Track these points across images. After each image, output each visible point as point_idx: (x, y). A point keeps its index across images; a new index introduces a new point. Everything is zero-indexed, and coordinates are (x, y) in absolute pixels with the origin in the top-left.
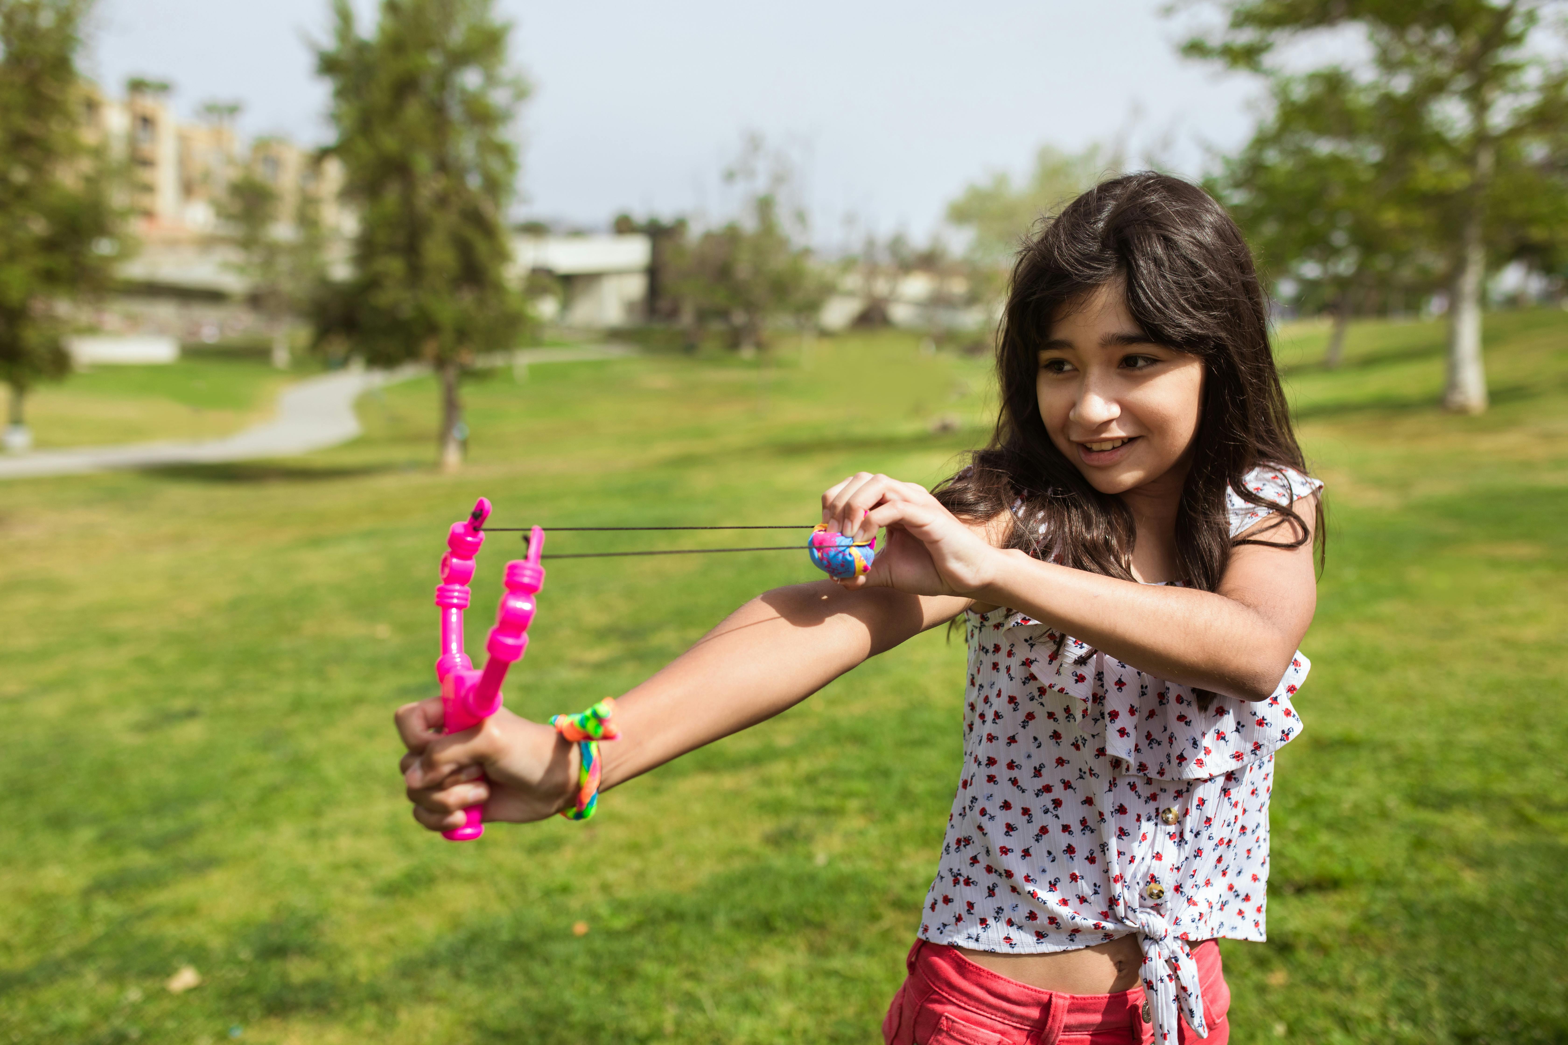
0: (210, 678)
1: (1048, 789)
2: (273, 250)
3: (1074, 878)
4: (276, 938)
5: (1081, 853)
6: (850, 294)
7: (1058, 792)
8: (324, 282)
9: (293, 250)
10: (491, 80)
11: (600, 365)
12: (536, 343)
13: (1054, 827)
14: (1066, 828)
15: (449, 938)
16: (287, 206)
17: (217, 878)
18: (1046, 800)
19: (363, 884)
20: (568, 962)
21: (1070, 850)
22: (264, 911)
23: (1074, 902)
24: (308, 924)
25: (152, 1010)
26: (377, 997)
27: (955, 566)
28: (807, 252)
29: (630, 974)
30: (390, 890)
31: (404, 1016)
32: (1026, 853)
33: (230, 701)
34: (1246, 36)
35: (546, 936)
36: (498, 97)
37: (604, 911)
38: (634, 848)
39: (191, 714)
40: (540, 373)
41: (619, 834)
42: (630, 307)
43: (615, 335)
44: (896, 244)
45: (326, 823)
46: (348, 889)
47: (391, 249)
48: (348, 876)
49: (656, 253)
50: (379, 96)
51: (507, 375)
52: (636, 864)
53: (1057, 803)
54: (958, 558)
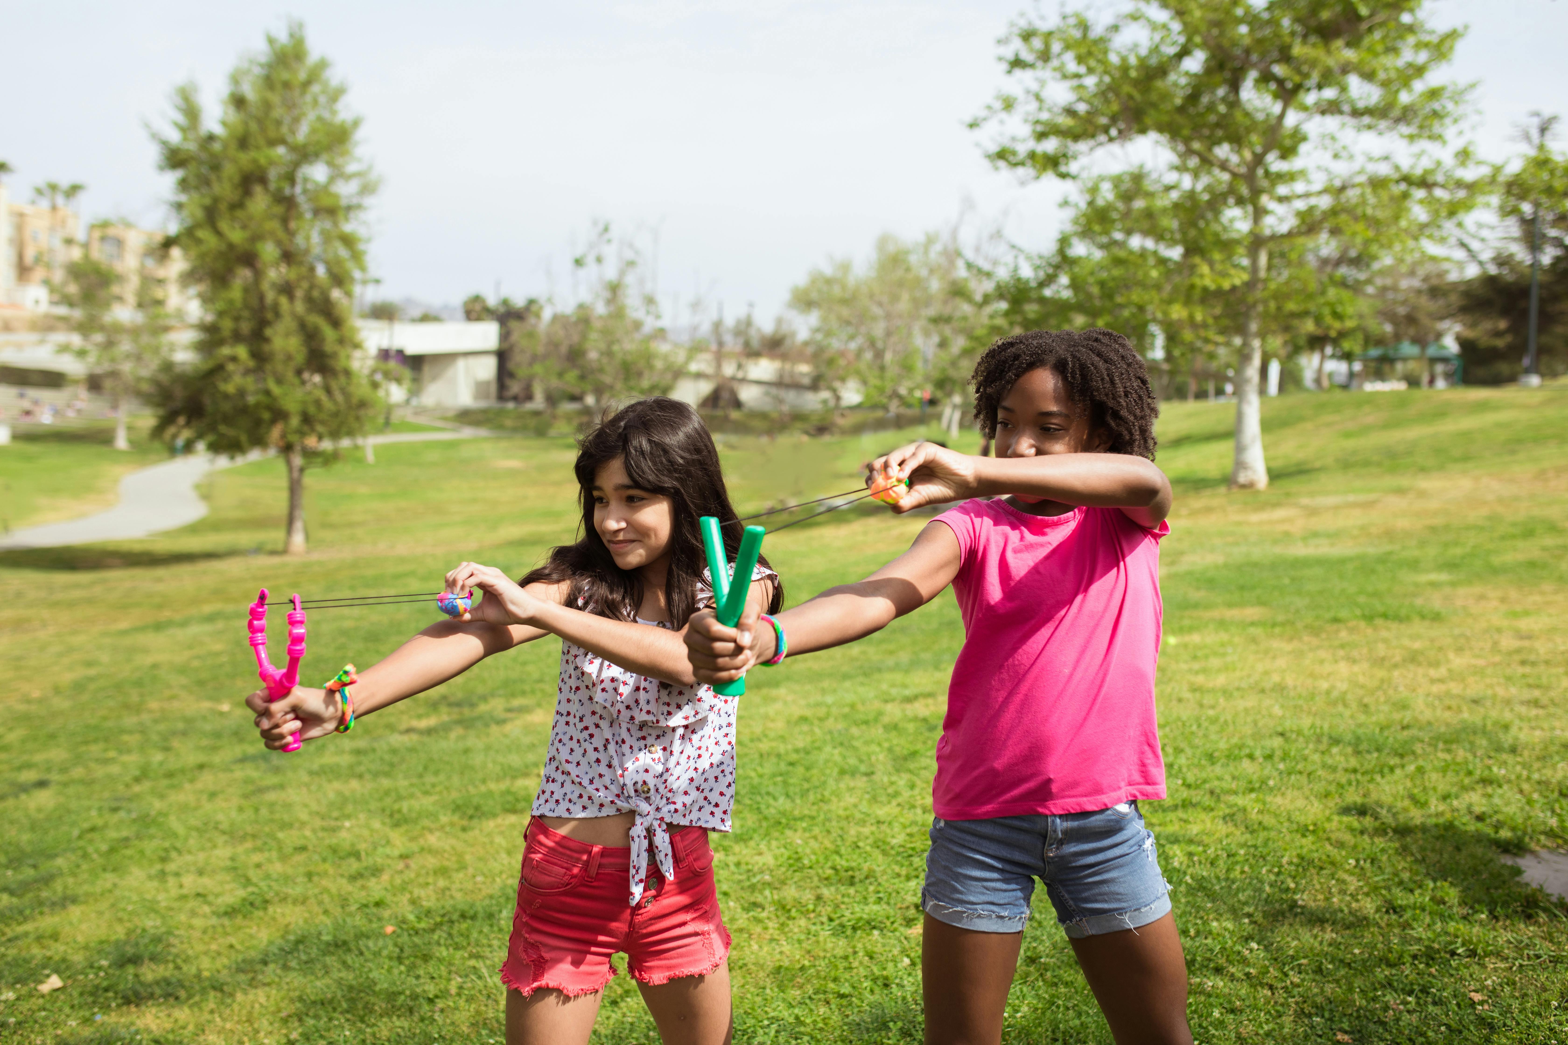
0: (58, 754)
1: (586, 728)
2: (113, 332)
3: (601, 776)
4: (130, 951)
5: (604, 763)
6: (699, 376)
7: (592, 730)
8: (168, 367)
9: (135, 332)
10: (338, 174)
11: (452, 445)
12: (387, 425)
13: (590, 749)
14: (596, 749)
15: (279, 942)
16: (130, 290)
17: (75, 912)
18: (586, 734)
19: (207, 909)
20: (377, 954)
21: (598, 761)
22: (120, 932)
23: (602, 789)
24: (157, 940)
25: (24, 1006)
26: (218, 987)
27: (512, 608)
28: (661, 334)
29: (426, 958)
30: (231, 912)
31: (239, 997)
32: (578, 764)
33: (78, 772)
34: (1051, 145)
35: (361, 935)
36: (345, 190)
37: (411, 917)
38: (442, 871)
39: (42, 784)
40: (388, 455)
41: (432, 862)
42: (480, 389)
43: (465, 417)
44: (744, 328)
45: (171, 867)
46: (193, 913)
47: (237, 337)
48: (191, 904)
49: (505, 336)
50: (225, 189)
51: (356, 457)
52: (442, 883)
53: (591, 736)
54: (513, 603)
